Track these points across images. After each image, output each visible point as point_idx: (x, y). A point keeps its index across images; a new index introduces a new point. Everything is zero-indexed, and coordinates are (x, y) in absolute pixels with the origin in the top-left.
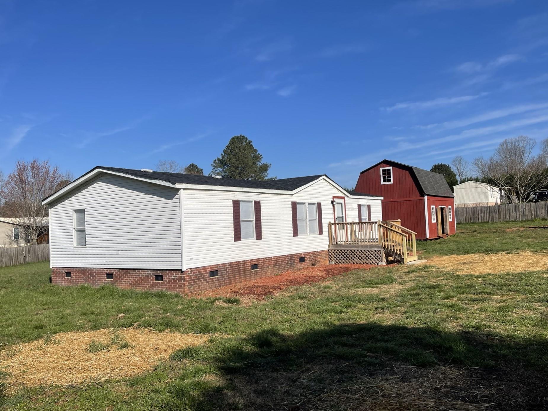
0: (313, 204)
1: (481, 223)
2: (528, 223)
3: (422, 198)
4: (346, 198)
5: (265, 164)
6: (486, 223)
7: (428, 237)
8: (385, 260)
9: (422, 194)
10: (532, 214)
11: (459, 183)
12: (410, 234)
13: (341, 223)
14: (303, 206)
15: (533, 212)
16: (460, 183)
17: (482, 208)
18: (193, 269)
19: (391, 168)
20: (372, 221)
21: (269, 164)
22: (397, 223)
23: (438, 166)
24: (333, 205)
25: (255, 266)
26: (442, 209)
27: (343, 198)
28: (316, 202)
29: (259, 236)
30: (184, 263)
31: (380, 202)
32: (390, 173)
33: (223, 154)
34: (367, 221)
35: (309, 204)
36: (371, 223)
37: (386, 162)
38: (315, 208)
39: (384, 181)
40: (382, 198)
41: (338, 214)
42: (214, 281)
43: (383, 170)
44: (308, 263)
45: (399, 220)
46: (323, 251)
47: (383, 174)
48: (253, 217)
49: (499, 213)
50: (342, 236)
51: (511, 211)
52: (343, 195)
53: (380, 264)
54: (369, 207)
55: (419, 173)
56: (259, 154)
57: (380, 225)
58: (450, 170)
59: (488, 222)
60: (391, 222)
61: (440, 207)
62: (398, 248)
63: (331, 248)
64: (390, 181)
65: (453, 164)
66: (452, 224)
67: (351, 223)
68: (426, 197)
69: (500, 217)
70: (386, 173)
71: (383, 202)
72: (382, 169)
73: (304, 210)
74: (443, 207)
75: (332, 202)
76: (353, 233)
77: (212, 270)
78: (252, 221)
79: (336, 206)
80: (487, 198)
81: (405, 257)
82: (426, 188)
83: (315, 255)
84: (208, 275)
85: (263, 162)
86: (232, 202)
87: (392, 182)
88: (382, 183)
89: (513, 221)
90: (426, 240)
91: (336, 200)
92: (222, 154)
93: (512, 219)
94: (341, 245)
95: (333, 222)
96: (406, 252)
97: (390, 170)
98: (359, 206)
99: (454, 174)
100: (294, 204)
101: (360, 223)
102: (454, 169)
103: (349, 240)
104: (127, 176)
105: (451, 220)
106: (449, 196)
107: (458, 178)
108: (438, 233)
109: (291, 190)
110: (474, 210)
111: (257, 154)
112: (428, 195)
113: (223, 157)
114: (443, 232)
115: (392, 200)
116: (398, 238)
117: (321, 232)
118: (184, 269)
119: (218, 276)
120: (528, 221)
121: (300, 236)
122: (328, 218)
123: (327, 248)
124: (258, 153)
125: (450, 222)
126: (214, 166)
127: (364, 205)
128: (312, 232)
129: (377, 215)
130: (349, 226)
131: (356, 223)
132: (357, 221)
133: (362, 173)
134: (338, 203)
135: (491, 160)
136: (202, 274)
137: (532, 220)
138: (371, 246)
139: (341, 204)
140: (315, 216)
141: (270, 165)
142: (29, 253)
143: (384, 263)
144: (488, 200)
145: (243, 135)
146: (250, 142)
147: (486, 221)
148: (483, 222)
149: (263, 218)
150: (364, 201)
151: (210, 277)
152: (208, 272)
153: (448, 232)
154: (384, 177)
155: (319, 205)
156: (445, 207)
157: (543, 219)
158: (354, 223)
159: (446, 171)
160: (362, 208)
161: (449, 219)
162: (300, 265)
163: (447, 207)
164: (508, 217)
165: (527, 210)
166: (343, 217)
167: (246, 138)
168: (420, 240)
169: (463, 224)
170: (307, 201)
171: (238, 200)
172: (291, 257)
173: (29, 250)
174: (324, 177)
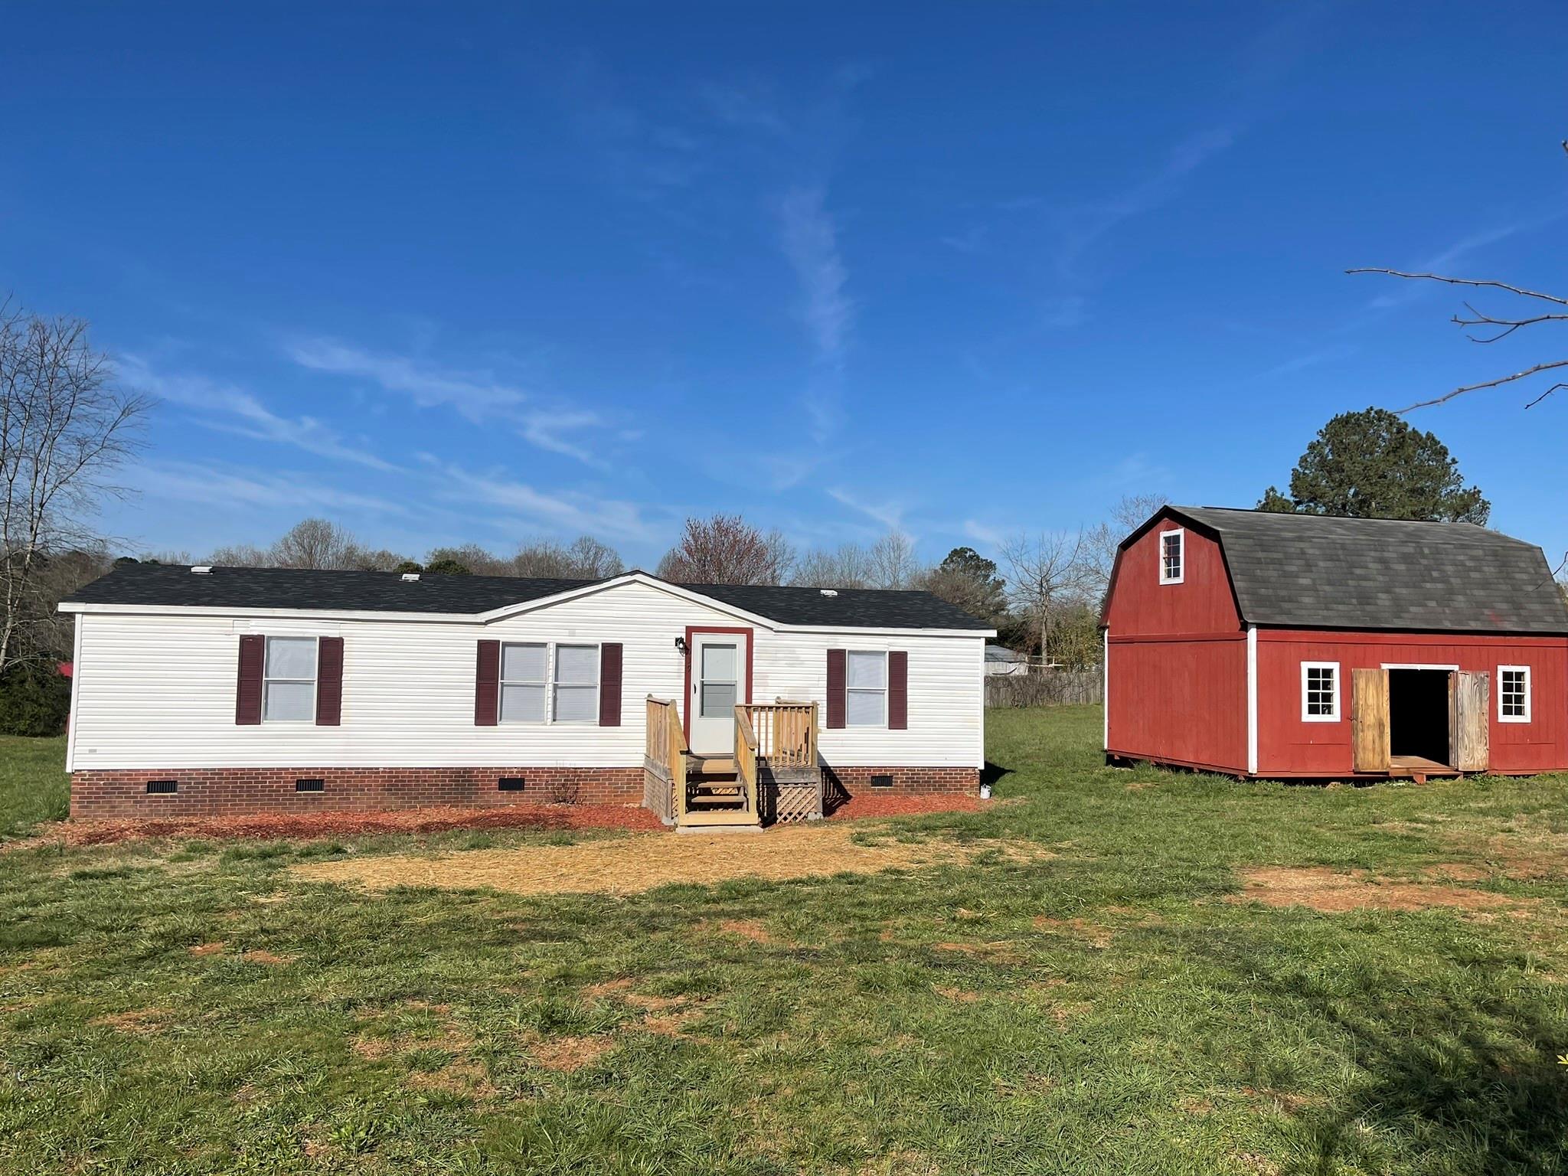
0: (582, 646)
3: (1244, 634)
4: (759, 631)
7: (1253, 767)
9: (1241, 620)
14: (532, 650)
18: (96, 773)
19: (1181, 532)
24: (686, 651)
25: (309, 784)
26: (1408, 676)
27: (743, 631)
28: (599, 641)
32: (1179, 547)
35: (561, 646)
38: (590, 655)
39: (1168, 575)
42: (160, 802)
43: (1166, 540)
44: (537, 793)
47: (1166, 551)
52: (740, 624)
54: (899, 656)
61: (1391, 666)
64: (1178, 573)
68: (1252, 634)
70: (1172, 550)
72: (1162, 535)
74: (1414, 666)
77: (157, 779)
78: (309, 683)
84: (143, 788)
86: (239, 640)
87: (1181, 579)
88: (1163, 580)
91: (701, 636)
97: (1178, 538)
98: (838, 654)
100: (490, 647)
115: (1179, 636)
117: (610, 720)
118: (70, 771)
119: (176, 794)
121: (507, 725)
122: (651, 684)
123: (639, 765)
127: (870, 653)
128: (564, 717)
134: (709, 645)
136: (125, 784)
139: (730, 646)
149: (348, 676)
150: (872, 639)
151: (148, 792)
152: (141, 781)
154: (1168, 562)
155: (614, 648)
156: (1456, 668)
162: (499, 797)
166: (733, 684)
170: (552, 640)
171: (259, 635)
172: (462, 775)
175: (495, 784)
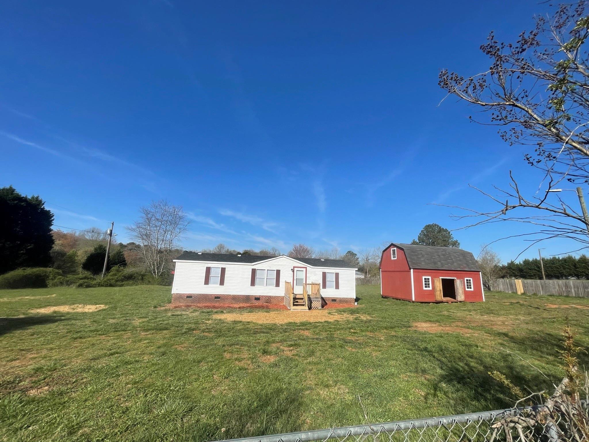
0: (273, 270)
4: (308, 268)
7: (413, 299)
9: (409, 267)
14: (263, 271)
19: (396, 248)
25: (217, 298)
27: (305, 268)
29: (222, 284)
31: (354, 271)
32: (395, 252)
35: (268, 270)
41: (298, 277)
43: (393, 250)
44: (263, 301)
48: (219, 275)
54: (337, 274)
55: (413, 252)
64: (395, 257)
66: (473, 292)
68: (412, 270)
74: (449, 278)
75: (293, 270)
77: (188, 295)
86: (206, 268)
88: (392, 259)
91: (297, 268)
95: (290, 281)
98: (325, 273)
100: (254, 270)
105: (471, 290)
106: (467, 270)
108: (435, 298)
109: (252, 263)
112: (415, 269)
115: (396, 271)
117: (278, 286)
118: (173, 293)
119: (192, 299)
121: (257, 286)
122: (286, 279)
123: (283, 295)
127: (330, 273)
128: (269, 285)
129: (348, 279)
134: (298, 271)
139: (302, 271)
140: (274, 277)
147: (581, 296)
149: (226, 276)
150: (331, 270)
153: (461, 299)
154: (393, 255)
155: (278, 271)
156: (456, 278)
161: (466, 288)
162: (255, 301)
163: (461, 278)
166: (303, 279)
171: (210, 267)
172: (247, 297)
175: (254, 299)
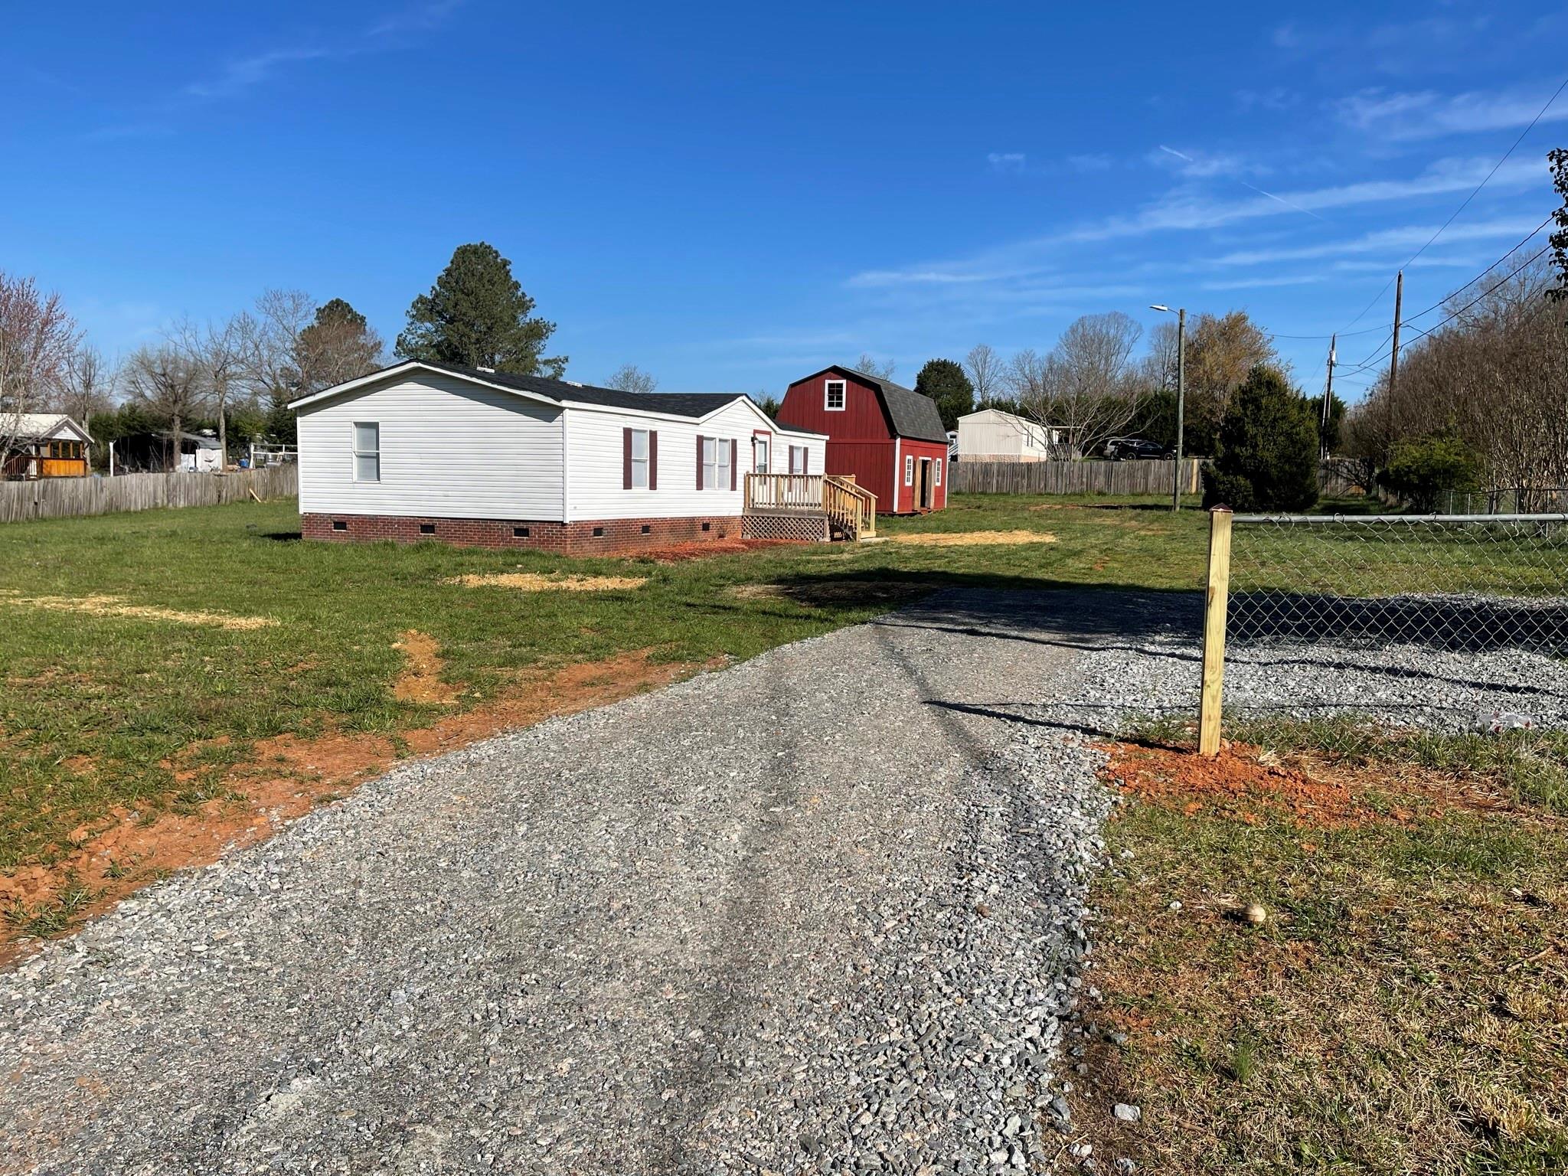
0: (726, 441)
1: (996, 494)
2: (1073, 498)
3: (892, 441)
4: (773, 433)
5: (537, 322)
6: (1004, 494)
7: (896, 509)
8: (828, 534)
9: (894, 434)
10: (1082, 483)
11: (974, 408)
12: (868, 498)
13: (763, 473)
14: (712, 442)
15: (1085, 480)
16: (977, 411)
17: (1000, 464)
18: (576, 523)
19: (844, 382)
20: (810, 472)
21: (551, 323)
22: (850, 480)
23: (938, 364)
24: (754, 445)
25: (646, 529)
26: (925, 463)
27: (769, 433)
28: (729, 438)
29: (653, 485)
30: (568, 512)
31: (824, 443)
32: (841, 392)
33: (438, 288)
34: (801, 473)
35: (720, 440)
36: (805, 476)
37: (836, 371)
38: (728, 447)
39: (831, 405)
40: (827, 438)
41: (760, 461)
42: (597, 542)
43: (830, 385)
44: (713, 532)
45: (854, 476)
46: (735, 518)
47: (830, 392)
48: (646, 456)
49: (1029, 478)
50: (763, 495)
51: (1049, 475)
52: (768, 429)
53: (821, 540)
54: (806, 450)
55: (891, 395)
56: (523, 294)
57: (826, 481)
58: (963, 375)
59: (1008, 494)
60: (842, 477)
61: (921, 458)
62: (850, 518)
63: (746, 514)
64: (840, 405)
65: (969, 363)
66: (940, 491)
67: (777, 476)
69: (1029, 485)
70: (835, 390)
71: (828, 443)
72: (827, 382)
73: (712, 450)
74: (926, 459)
75: (753, 439)
76: (779, 494)
77: (597, 526)
78: (644, 462)
79: (757, 445)
80: (1019, 448)
81: (859, 530)
82: (900, 424)
83: (724, 521)
84: (592, 533)
85: (533, 315)
87: (843, 409)
88: (827, 408)
89: (1050, 494)
90: (893, 515)
91: (758, 436)
92: (433, 288)
93: (1048, 491)
94: (762, 510)
95: (751, 472)
96: (860, 525)
97: (841, 385)
98: (791, 448)
99: (969, 385)
100: (700, 440)
101: (791, 476)
102: (970, 374)
103: (773, 501)
104: (474, 380)
105: (938, 484)
106: (939, 439)
107: (977, 398)
108: (913, 504)
109: (698, 417)
110: (986, 469)
111: (520, 294)
112: (902, 437)
113: (437, 296)
114: (923, 504)
115: (841, 441)
116: (850, 503)
117: (734, 487)
118: (567, 521)
120: (1075, 494)
121: (705, 490)
122: (744, 466)
123: (741, 514)
124: (521, 290)
125: (936, 487)
126: (414, 316)
127: (798, 448)
128: (721, 485)
129: (817, 465)
130: (773, 480)
131: (786, 476)
132: (787, 473)
133: (793, 386)
134: (760, 442)
135: (1050, 359)
136: (586, 531)
137: (1082, 495)
138: (810, 513)
139: (765, 443)
140: (728, 462)
141: (555, 325)
142: (44, 498)
143: (827, 539)
144: (1020, 451)
145: (487, 244)
146: (505, 263)
148: (999, 494)
149: (659, 457)
150: (800, 440)
151: (594, 536)
152: (592, 529)
153: (932, 505)
154: (831, 398)
155: (734, 442)
157: (1100, 493)
158: (782, 476)
159: (953, 376)
160: (795, 451)
161: (935, 481)
162: (702, 535)
163: (934, 459)
164: (1042, 485)
165: (1076, 476)
166: (766, 465)
167: (496, 252)
168: (883, 515)
169: (963, 494)
170: (718, 436)
172: (692, 521)
173: (45, 491)
174: (744, 398)
175: (702, 527)
